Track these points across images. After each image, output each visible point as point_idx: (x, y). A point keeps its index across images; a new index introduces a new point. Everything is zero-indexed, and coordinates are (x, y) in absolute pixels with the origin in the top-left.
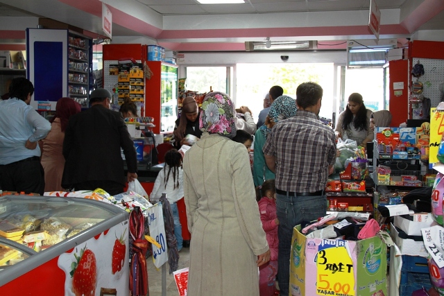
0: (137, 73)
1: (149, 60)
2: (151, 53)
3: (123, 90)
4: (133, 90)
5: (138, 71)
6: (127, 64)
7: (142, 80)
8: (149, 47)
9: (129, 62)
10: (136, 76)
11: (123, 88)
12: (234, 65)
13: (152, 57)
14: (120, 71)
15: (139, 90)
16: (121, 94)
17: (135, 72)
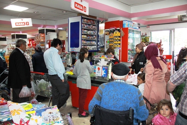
0: (117, 34)
1: (123, 27)
2: (124, 24)
3: (111, 42)
4: (115, 42)
5: (117, 33)
6: (113, 30)
7: (120, 37)
8: (123, 21)
9: (114, 29)
10: (116, 35)
11: (111, 41)
12: (174, 29)
13: (124, 26)
14: (110, 33)
15: (118, 42)
16: (110, 44)
17: (116, 33)
